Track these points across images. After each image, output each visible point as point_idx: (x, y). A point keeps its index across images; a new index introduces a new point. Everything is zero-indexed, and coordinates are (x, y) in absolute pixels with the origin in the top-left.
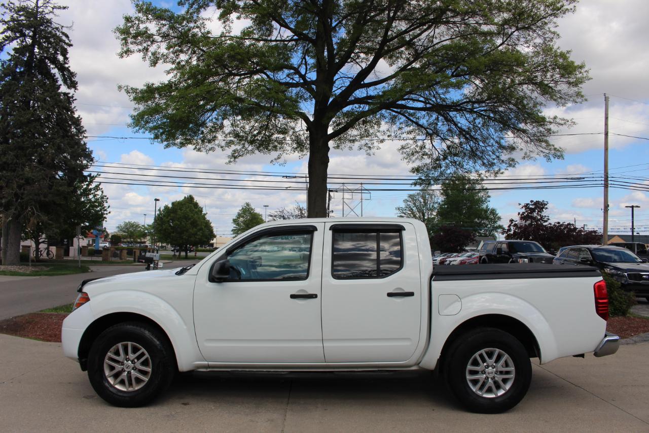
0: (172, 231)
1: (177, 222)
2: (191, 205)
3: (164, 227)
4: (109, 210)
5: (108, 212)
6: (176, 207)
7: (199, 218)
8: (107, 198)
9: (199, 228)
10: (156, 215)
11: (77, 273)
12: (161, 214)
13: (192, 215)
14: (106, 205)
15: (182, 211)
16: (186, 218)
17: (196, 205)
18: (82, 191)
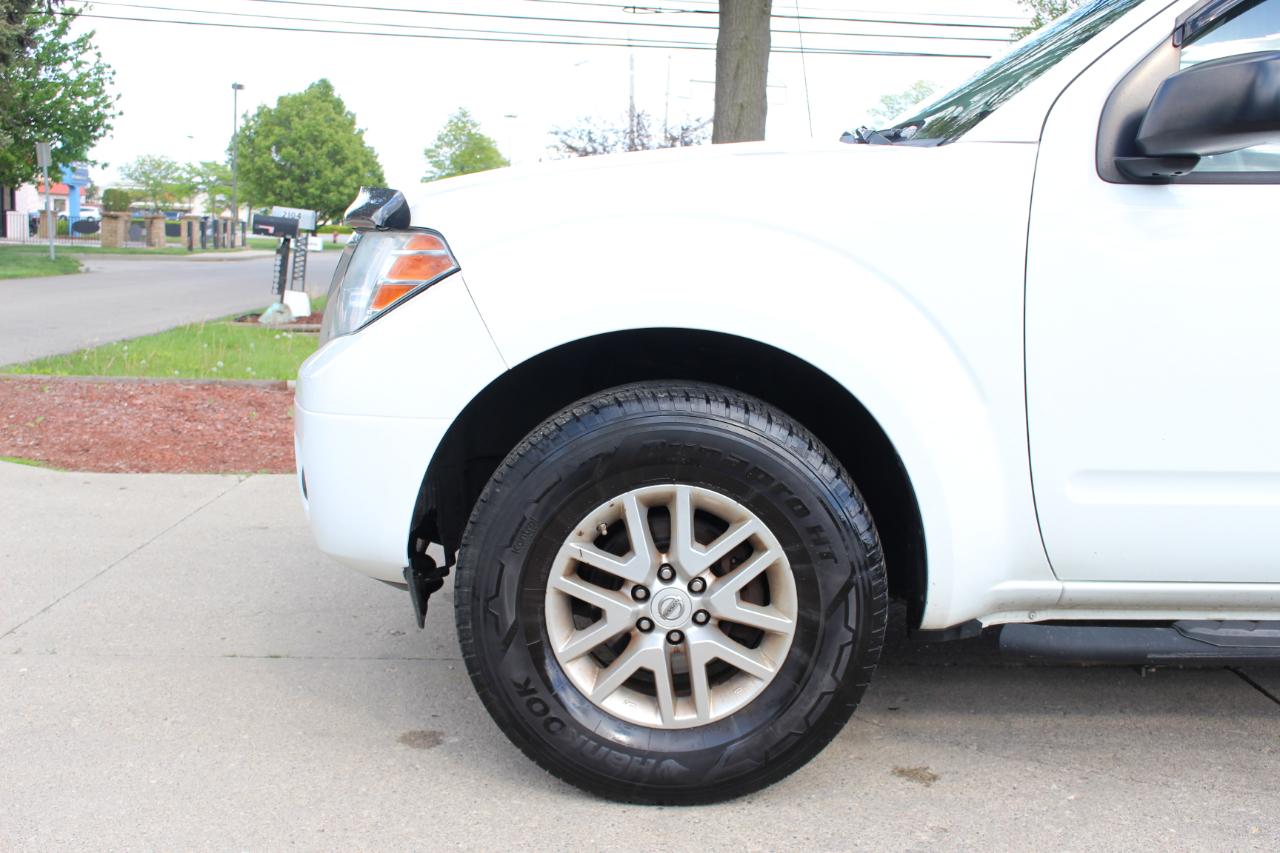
0: (278, 173)
1: (290, 149)
2: (326, 104)
3: (259, 162)
4: (118, 106)
5: (116, 112)
6: (288, 109)
7: (349, 142)
8: (114, 73)
9: (348, 166)
10: (238, 130)
11: (48, 275)
12: (249, 128)
13: (332, 131)
14: (108, 89)
15: (306, 121)
16: (316, 140)
17: (338, 105)
18: (41, 50)
